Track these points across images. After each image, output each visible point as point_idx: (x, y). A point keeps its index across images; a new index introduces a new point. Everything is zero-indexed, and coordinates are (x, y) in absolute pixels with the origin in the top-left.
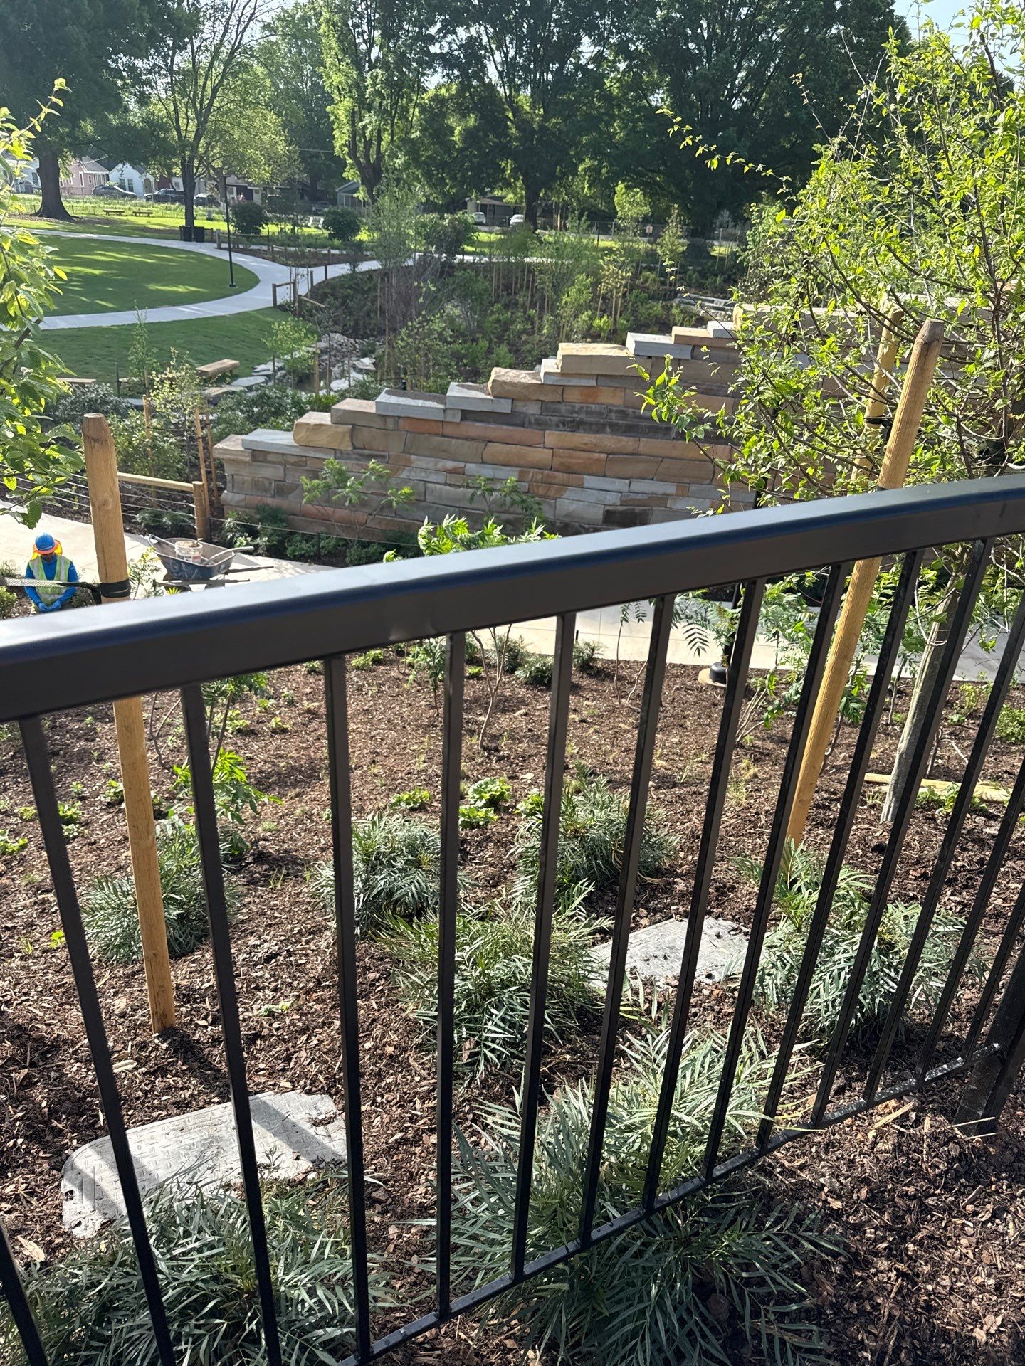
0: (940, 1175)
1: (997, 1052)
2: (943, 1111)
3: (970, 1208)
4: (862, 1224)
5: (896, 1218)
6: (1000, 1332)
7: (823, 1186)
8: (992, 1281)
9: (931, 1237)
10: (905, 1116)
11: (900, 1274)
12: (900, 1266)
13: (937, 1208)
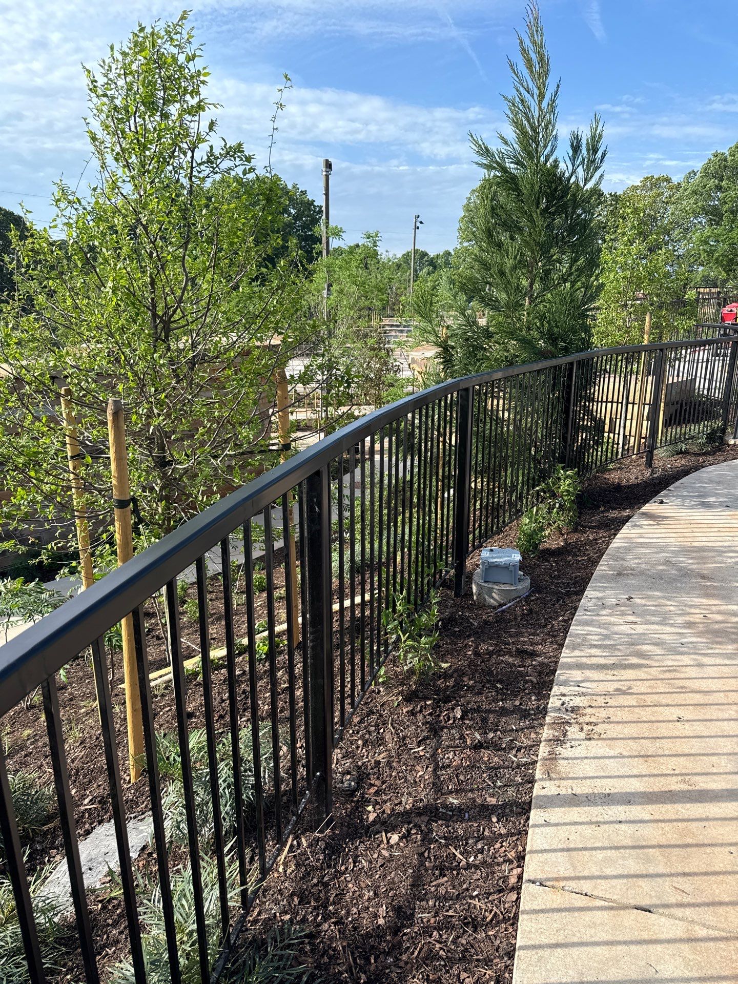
0: (323, 863)
1: (320, 776)
2: (306, 830)
3: (343, 868)
4: (304, 916)
5: (317, 900)
6: (387, 912)
7: (275, 914)
8: (372, 893)
9: (337, 895)
10: (292, 846)
11: (335, 924)
12: (333, 920)
13: (330, 880)
